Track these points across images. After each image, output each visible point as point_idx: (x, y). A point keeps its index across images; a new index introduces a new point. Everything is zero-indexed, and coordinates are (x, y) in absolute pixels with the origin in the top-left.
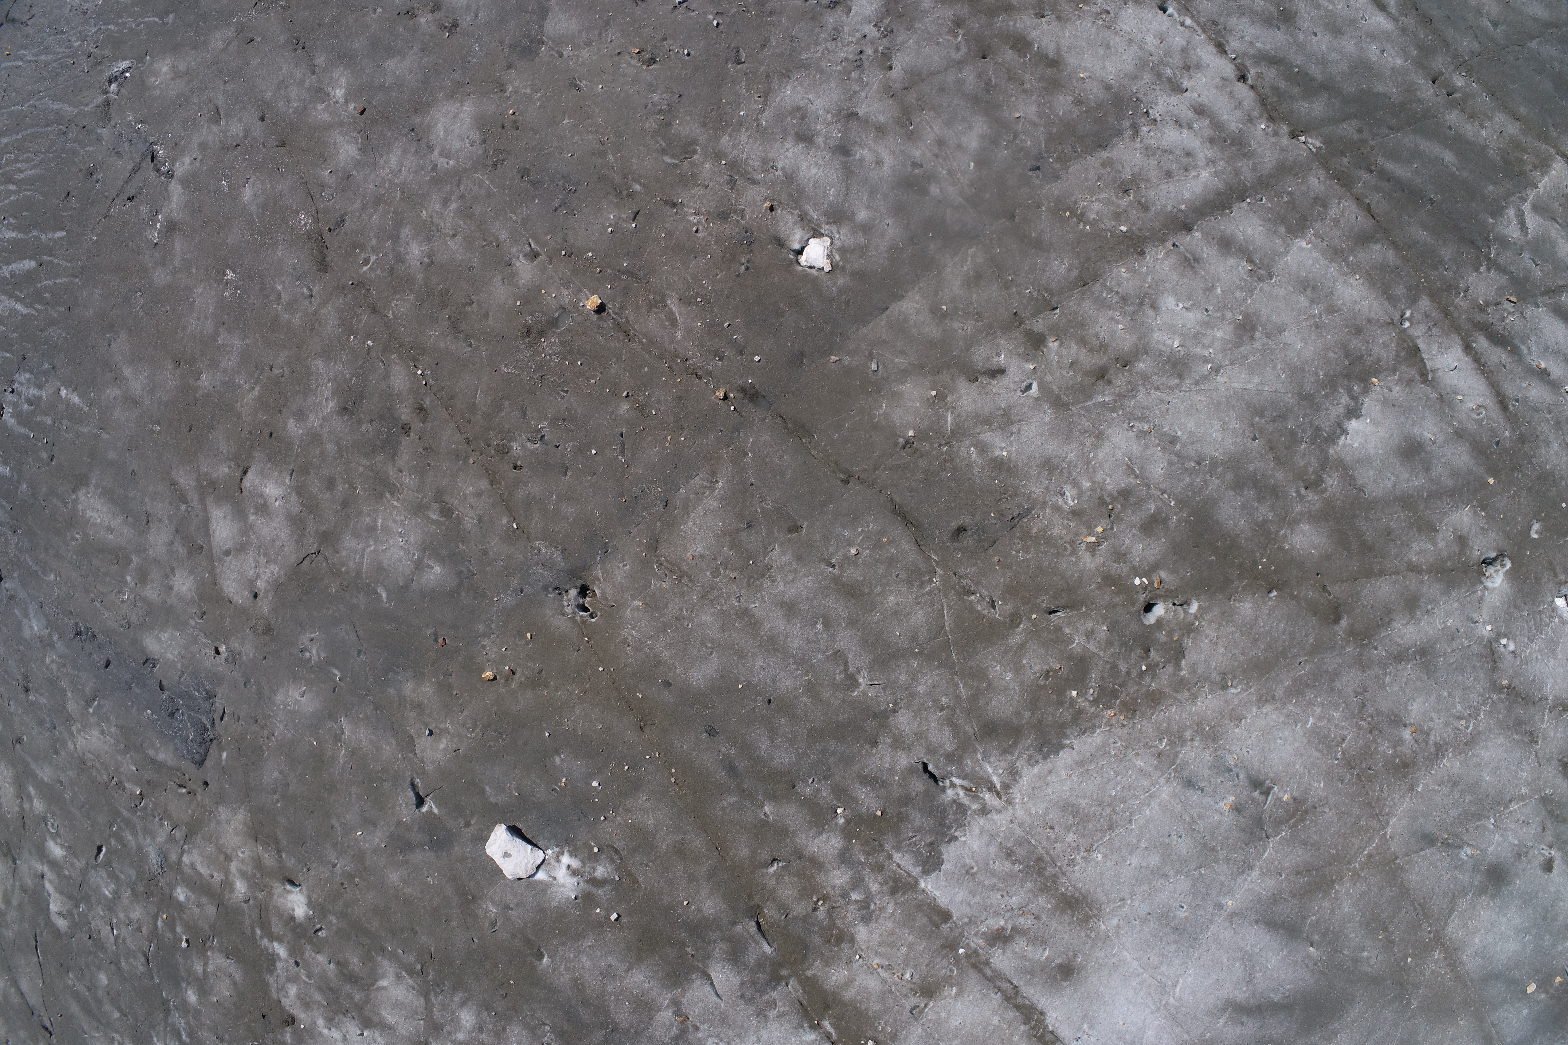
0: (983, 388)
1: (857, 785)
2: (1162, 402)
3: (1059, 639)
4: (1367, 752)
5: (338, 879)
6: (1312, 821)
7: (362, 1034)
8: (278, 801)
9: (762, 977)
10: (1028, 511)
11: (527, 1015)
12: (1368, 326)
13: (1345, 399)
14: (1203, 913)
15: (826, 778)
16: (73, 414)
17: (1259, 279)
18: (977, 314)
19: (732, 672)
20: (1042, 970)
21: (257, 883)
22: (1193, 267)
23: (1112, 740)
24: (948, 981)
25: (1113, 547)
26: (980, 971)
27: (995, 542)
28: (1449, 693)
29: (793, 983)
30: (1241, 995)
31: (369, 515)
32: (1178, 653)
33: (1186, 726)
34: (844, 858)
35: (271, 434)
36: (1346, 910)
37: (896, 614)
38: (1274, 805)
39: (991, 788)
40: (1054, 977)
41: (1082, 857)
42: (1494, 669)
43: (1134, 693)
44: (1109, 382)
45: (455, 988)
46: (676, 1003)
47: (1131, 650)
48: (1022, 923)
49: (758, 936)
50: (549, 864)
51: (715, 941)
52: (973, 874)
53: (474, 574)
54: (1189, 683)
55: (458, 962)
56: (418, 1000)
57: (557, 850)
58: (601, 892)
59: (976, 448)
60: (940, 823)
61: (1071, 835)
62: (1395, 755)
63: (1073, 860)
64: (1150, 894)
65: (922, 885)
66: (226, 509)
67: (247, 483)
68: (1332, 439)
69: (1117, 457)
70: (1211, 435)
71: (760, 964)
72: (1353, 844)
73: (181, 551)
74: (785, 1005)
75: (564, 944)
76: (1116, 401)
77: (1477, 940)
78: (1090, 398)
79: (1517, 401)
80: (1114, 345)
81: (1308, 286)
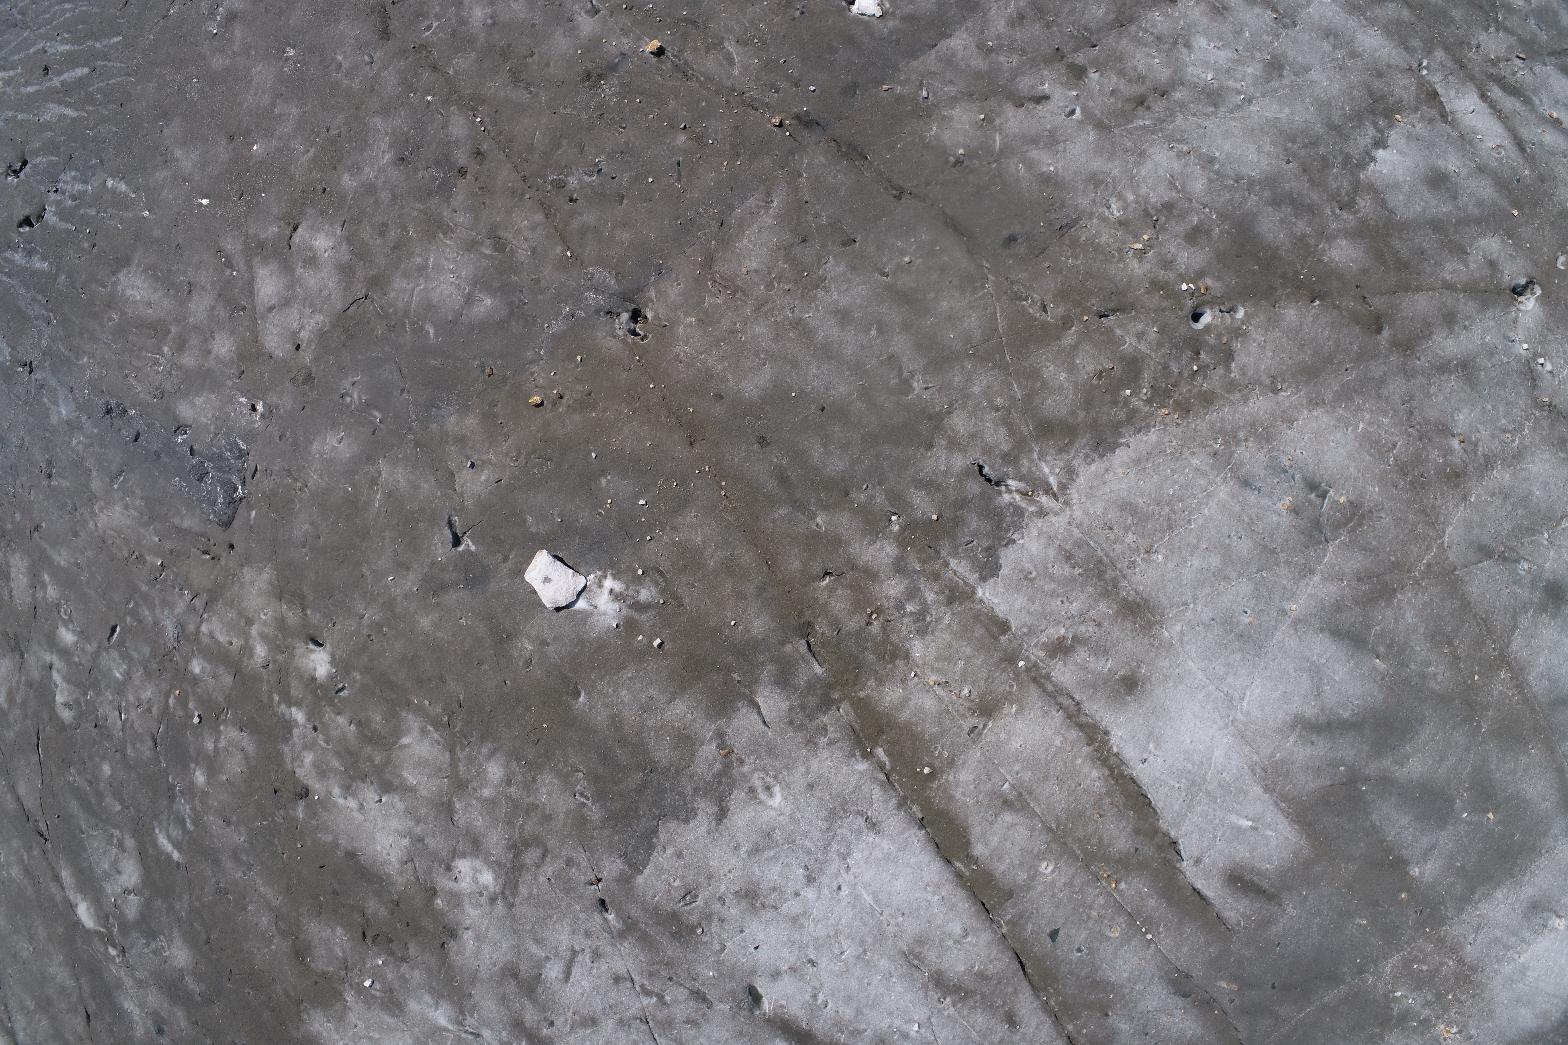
0: (1029, 112)
1: (912, 490)
2: (1200, 126)
3: (1110, 340)
4: (1418, 460)
5: (365, 631)
6: (1369, 526)
7: (380, 801)
8: (306, 555)
9: (812, 701)
10: (1076, 221)
11: (559, 762)
12: (1389, 70)
13: (1371, 131)
14: (1267, 618)
15: (880, 484)
16: (120, 202)
17: (1284, 26)
18: (1021, 50)
19: (785, 381)
20: (1105, 683)
21: (278, 645)
22: (1222, 14)
23: (1167, 439)
24: (1007, 698)
25: (1160, 254)
26: (1041, 686)
27: (1045, 249)
28: (1492, 406)
29: (845, 706)
30: (1310, 711)
31: (421, 256)
32: (1229, 356)
33: (1240, 426)
34: (899, 567)
35: (325, 190)
36: (1410, 620)
37: (950, 318)
38: (1331, 508)
39: (1048, 490)
40: (1118, 691)
41: (1142, 559)
42: (1534, 386)
43: (1187, 392)
44: (1148, 108)
45: (483, 738)
46: (720, 735)
47: (1182, 352)
48: (1084, 631)
49: (809, 656)
50: (591, 591)
51: (763, 664)
52: (1032, 580)
53: (525, 304)
54: (1240, 385)
55: (488, 709)
56: (443, 755)
57: (599, 573)
58: (644, 617)
59: (1024, 164)
60: (997, 527)
61: (1130, 535)
62: (1446, 464)
63: (1133, 562)
64: (1212, 598)
65: (980, 593)
66: (274, 266)
67: (296, 238)
68: (1362, 165)
69: (1159, 174)
70: (1247, 156)
71: (810, 686)
72: (1412, 552)
73: (223, 314)
74: (836, 731)
75: (602, 678)
76: (1155, 125)
77: (1541, 661)
78: (1132, 121)
79: (1533, 144)
80: (1151, 77)
81: (1330, 34)
